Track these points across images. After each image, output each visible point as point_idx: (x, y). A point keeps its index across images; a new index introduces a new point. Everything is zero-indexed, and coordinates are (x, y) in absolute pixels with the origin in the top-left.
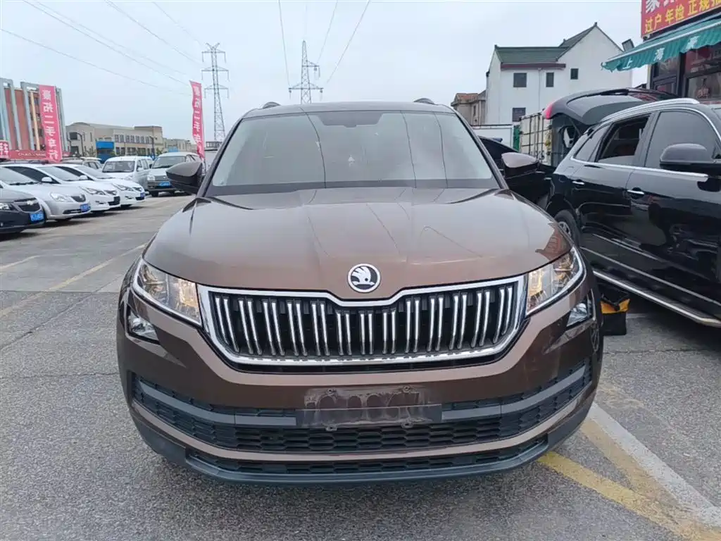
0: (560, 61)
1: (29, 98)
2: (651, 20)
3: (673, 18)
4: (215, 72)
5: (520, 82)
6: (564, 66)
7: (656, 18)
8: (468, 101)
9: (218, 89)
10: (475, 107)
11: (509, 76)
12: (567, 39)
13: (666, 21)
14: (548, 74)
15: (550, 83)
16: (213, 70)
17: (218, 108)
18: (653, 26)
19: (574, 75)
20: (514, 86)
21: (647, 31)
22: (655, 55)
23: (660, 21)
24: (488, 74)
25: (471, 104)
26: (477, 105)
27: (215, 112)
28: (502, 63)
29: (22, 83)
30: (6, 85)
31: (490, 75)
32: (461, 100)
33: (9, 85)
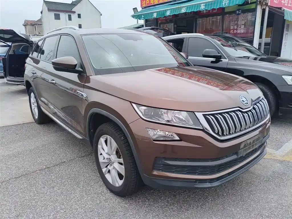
0: (73, 10)
2: (145, 2)
3: (153, 2)
5: (57, 17)
6: (75, 12)
7: (147, 1)
8: (31, 24)
10: (35, 27)
11: (52, 14)
12: (74, 1)
13: (151, 3)
14: (69, 15)
15: (70, 19)
18: (146, 4)
19: (79, 16)
20: (55, 19)
21: (143, 5)
22: (153, 15)
23: (148, 2)
24: (42, 12)
25: (33, 25)
26: (36, 26)
28: (48, 8)
31: (43, 13)
32: (28, 23)
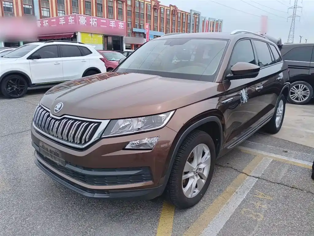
1: (211, 24)
4: (295, 8)
9: (295, 17)
16: (294, 8)
17: (293, 26)
27: (291, 29)
29: (209, 18)
30: (203, 19)
33: (204, 19)
